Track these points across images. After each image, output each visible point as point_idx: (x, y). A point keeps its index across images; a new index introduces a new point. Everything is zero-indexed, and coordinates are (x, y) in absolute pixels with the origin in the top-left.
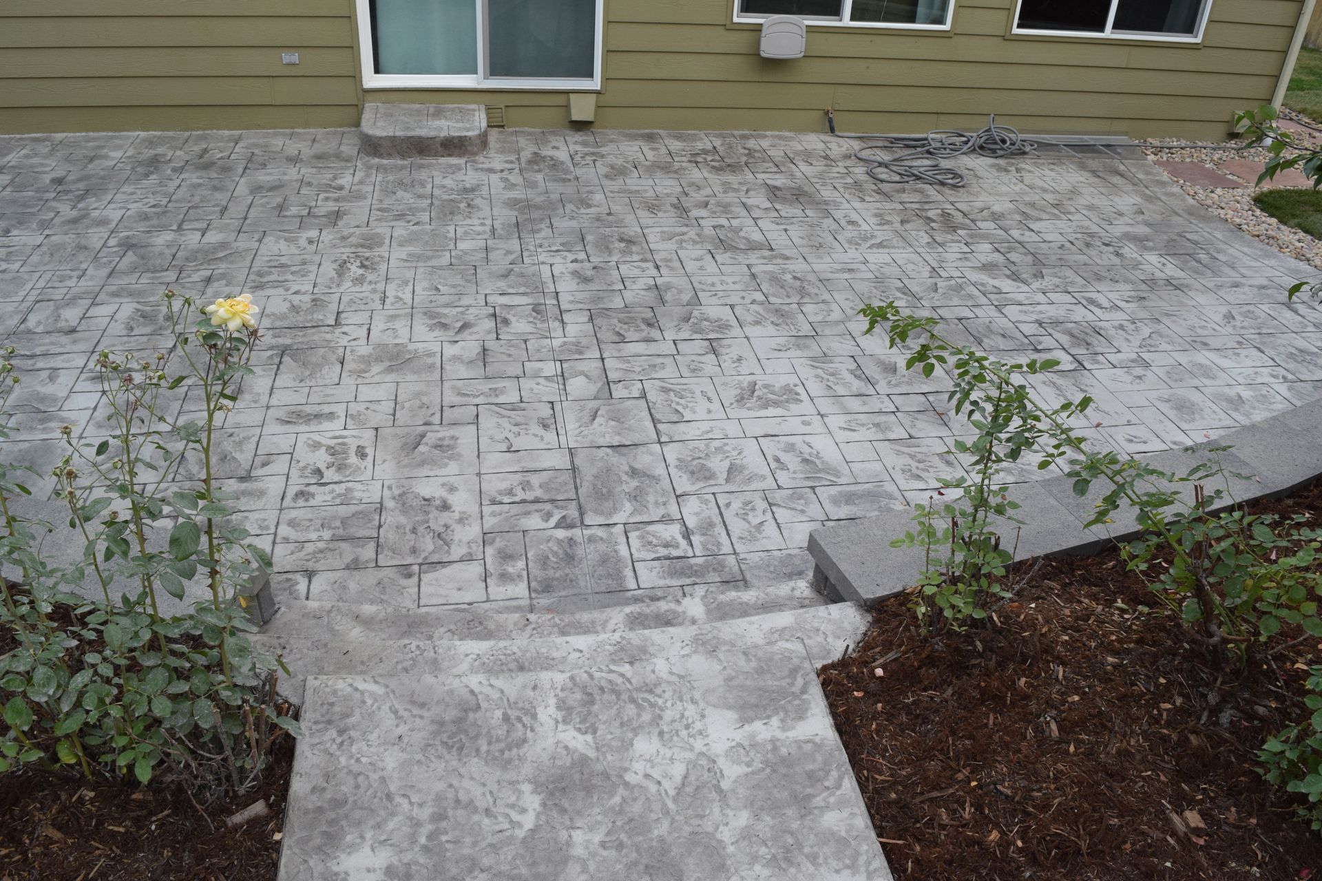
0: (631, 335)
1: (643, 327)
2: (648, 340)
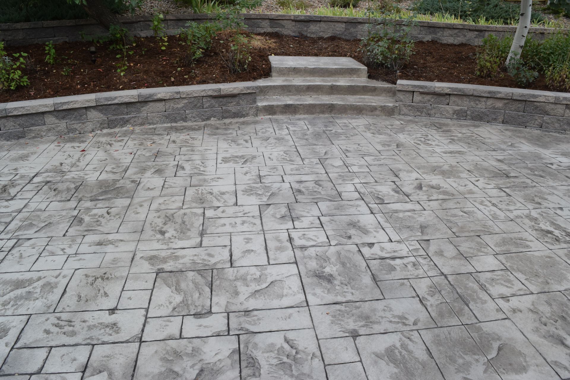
0: (311, 185)
1: (303, 190)
2: (301, 182)
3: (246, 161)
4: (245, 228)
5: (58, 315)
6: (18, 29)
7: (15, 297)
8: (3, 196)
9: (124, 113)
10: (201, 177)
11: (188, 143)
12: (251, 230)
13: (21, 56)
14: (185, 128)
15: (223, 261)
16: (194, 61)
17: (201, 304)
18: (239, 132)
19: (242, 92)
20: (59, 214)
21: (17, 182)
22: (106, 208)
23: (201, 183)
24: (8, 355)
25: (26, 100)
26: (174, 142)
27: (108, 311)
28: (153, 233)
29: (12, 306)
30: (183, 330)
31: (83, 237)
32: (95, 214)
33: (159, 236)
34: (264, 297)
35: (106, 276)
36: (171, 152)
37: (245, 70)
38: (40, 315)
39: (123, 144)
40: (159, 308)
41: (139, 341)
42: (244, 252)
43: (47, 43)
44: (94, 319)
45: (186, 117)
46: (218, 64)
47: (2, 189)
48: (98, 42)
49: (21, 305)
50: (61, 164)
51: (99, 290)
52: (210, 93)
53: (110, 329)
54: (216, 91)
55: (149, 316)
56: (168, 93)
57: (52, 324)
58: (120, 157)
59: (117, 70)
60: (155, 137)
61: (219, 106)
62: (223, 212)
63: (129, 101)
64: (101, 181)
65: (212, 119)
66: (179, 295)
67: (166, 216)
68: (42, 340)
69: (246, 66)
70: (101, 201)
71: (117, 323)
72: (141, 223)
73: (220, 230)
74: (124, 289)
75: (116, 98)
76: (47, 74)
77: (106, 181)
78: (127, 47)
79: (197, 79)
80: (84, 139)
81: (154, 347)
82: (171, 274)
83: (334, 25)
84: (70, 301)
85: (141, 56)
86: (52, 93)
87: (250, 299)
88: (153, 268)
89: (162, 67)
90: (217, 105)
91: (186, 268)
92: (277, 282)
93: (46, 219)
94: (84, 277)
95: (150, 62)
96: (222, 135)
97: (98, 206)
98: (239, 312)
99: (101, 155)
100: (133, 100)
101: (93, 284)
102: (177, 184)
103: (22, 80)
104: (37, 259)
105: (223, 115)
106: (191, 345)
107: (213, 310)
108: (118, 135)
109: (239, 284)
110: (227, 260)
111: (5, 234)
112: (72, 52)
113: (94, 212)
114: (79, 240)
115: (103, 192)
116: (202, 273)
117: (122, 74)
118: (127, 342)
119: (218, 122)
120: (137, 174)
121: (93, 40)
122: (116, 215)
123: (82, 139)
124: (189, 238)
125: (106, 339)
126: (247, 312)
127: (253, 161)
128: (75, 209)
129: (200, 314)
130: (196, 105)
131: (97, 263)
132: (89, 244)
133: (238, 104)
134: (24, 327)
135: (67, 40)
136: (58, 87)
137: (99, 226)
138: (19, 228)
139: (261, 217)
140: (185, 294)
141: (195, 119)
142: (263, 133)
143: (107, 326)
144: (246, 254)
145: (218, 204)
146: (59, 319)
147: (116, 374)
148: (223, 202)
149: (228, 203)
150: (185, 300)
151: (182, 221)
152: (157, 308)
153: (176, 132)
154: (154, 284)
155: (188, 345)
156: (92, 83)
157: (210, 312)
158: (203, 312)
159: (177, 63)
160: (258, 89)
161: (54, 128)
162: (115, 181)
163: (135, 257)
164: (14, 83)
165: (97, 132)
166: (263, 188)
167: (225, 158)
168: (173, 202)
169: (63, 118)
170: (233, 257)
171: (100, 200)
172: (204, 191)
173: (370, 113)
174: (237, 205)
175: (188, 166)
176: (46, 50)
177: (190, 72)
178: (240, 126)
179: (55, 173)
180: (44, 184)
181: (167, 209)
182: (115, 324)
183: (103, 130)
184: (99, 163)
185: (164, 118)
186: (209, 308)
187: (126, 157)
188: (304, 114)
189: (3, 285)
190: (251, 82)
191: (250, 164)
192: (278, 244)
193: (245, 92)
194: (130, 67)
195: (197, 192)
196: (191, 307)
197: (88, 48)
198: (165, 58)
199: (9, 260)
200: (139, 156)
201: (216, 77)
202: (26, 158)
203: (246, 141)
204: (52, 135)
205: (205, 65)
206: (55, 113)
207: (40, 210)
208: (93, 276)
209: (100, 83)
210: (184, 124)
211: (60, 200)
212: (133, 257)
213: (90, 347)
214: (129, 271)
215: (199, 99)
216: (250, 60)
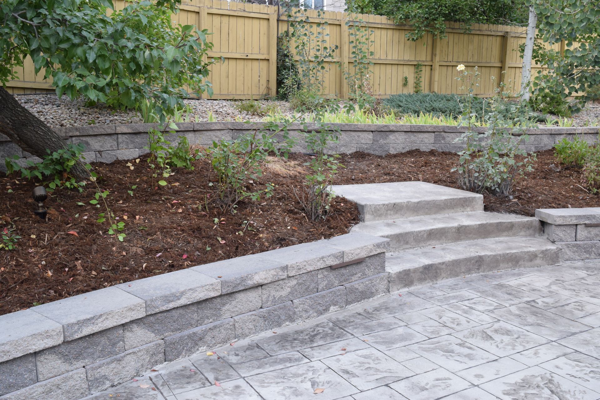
19: (371, 254)
45: (295, 313)
56: (270, 271)
59: (106, 231)
61: (340, 283)
63: (206, 297)
65: (332, 308)
69: (327, 207)
75: (183, 293)
83: (359, 136)
85: (126, 199)
89: (182, 218)
90: (337, 283)
95: (153, 210)
100: (213, 294)
105: (347, 300)
108: (209, 376)
117: (122, 238)
119: (346, 313)
130: (308, 287)
133: (364, 275)
141: (308, 314)
156: (77, 264)
159: (203, 210)
160: (389, 245)
161: (58, 387)
165: (147, 375)
169: (77, 357)
173: (529, 264)
177: (240, 225)
183: (157, 368)
185: (261, 321)
188: (447, 278)
198: (175, 201)
206: (63, 349)
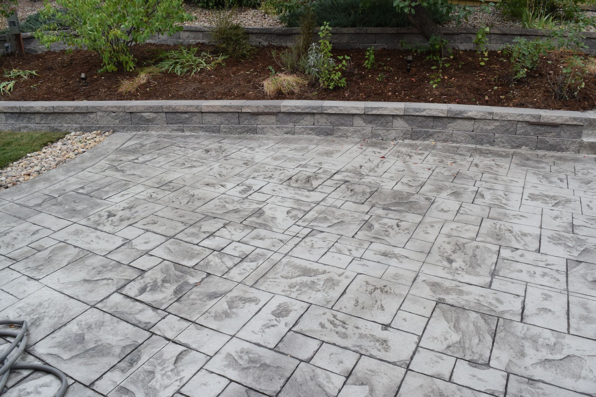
3: (557, 203)
4: (545, 281)
5: (334, 312)
6: (344, 33)
7: (301, 283)
8: (306, 185)
9: (430, 126)
10: (501, 210)
11: (492, 169)
12: (552, 286)
13: (344, 59)
14: (491, 152)
15: (512, 312)
16: (514, 81)
17: (479, 352)
18: (554, 168)
19: (567, 123)
20: (352, 215)
21: (320, 176)
22: (397, 219)
23: (501, 217)
24: (285, 335)
25: (340, 100)
26: (476, 165)
27: (381, 326)
28: (440, 258)
29: (297, 290)
30: (454, 373)
31: (370, 243)
32: (384, 223)
33: (446, 263)
34: (556, 370)
35: (386, 289)
36: (472, 175)
37: (574, 97)
38: (319, 307)
39: (423, 158)
40: (433, 341)
41: (406, 367)
42: (539, 309)
43: (369, 49)
44: (366, 329)
45: (494, 141)
46: (543, 87)
47: (306, 179)
48: (416, 51)
49: (305, 292)
50: (361, 167)
51: (377, 301)
52: (527, 119)
53: (380, 344)
54: (535, 117)
55: (421, 345)
56: (480, 112)
57: (328, 319)
58: (418, 171)
59: (430, 81)
60: (457, 157)
61: (535, 134)
62: (522, 256)
63: (437, 115)
64: (395, 191)
65: (524, 147)
66: (456, 334)
67: (457, 244)
68: (317, 332)
69: (576, 93)
70: (392, 212)
71: (388, 341)
72: (431, 245)
73: (515, 275)
74: (401, 308)
75: (424, 110)
76: (363, 78)
77: (400, 192)
78: (444, 59)
79: (514, 100)
80: (385, 146)
81: (421, 380)
82: (452, 308)
84: (347, 303)
85: (457, 69)
86: (364, 97)
87: (538, 367)
88: (433, 295)
89: (477, 83)
90: (532, 133)
91: (469, 307)
92: (575, 358)
93: (339, 217)
94: (365, 283)
95: (465, 77)
96: (533, 167)
97: (389, 216)
98: (522, 376)
99: (400, 165)
100: (441, 115)
101: (371, 293)
102: (473, 212)
103: (340, 81)
104: (326, 253)
105: (537, 146)
106: (459, 393)
107: (492, 364)
108: (419, 148)
109: (527, 344)
110: (518, 312)
111: (302, 222)
112: (389, 59)
113: (385, 221)
114: (366, 245)
115: (395, 203)
116: (486, 318)
117: (434, 86)
118: (394, 364)
119: (530, 152)
120: (433, 192)
121: (411, 49)
122: (405, 229)
123: (383, 146)
124: (478, 275)
125: (374, 353)
126: (531, 381)
127: (566, 205)
128: (367, 213)
129: (475, 363)
130: (508, 130)
131: (379, 273)
132: (374, 252)
133: (558, 135)
134: (303, 314)
135: (386, 47)
136: (370, 91)
137: (387, 236)
138: (315, 220)
139: (567, 274)
140: (463, 335)
141: (504, 145)
142: (583, 174)
143: (378, 341)
144: (542, 312)
145: (517, 246)
146: (335, 316)
147: (377, 392)
148: (523, 244)
149: (529, 246)
150: (462, 341)
151: (474, 254)
152: (431, 339)
153: (480, 155)
154: (432, 313)
155: (457, 392)
156: (403, 92)
157: (487, 365)
158: (480, 362)
159: (494, 81)
160: (587, 121)
161: (359, 131)
162: (410, 194)
163: (417, 278)
164: (333, 83)
165: (399, 141)
166: (575, 240)
167: (533, 195)
168: (467, 230)
169: (370, 122)
170: (525, 311)
171: (392, 210)
172: (503, 227)
174: (539, 252)
175: (488, 195)
176: (366, 55)
177: (507, 93)
178: (556, 162)
179: (354, 174)
180: (343, 182)
181: (459, 237)
182: (385, 341)
183: (405, 140)
184: (396, 173)
185: (469, 138)
186: (488, 360)
187: (424, 172)
189: (293, 269)
190: (579, 112)
191: (562, 208)
192: (584, 313)
193: (570, 123)
194: (443, 80)
195: (494, 226)
196: (467, 351)
197: (405, 56)
198: (482, 74)
199: (302, 247)
200: (437, 173)
201: (537, 102)
202: (330, 155)
203: (561, 180)
204: (356, 137)
205: (526, 86)
206: (364, 117)
207: (335, 207)
208: (373, 286)
209: (411, 93)
210: (491, 148)
211: (355, 201)
212: (416, 277)
213: (358, 355)
214: (409, 291)
215: (513, 124)
216: (583, 86)
